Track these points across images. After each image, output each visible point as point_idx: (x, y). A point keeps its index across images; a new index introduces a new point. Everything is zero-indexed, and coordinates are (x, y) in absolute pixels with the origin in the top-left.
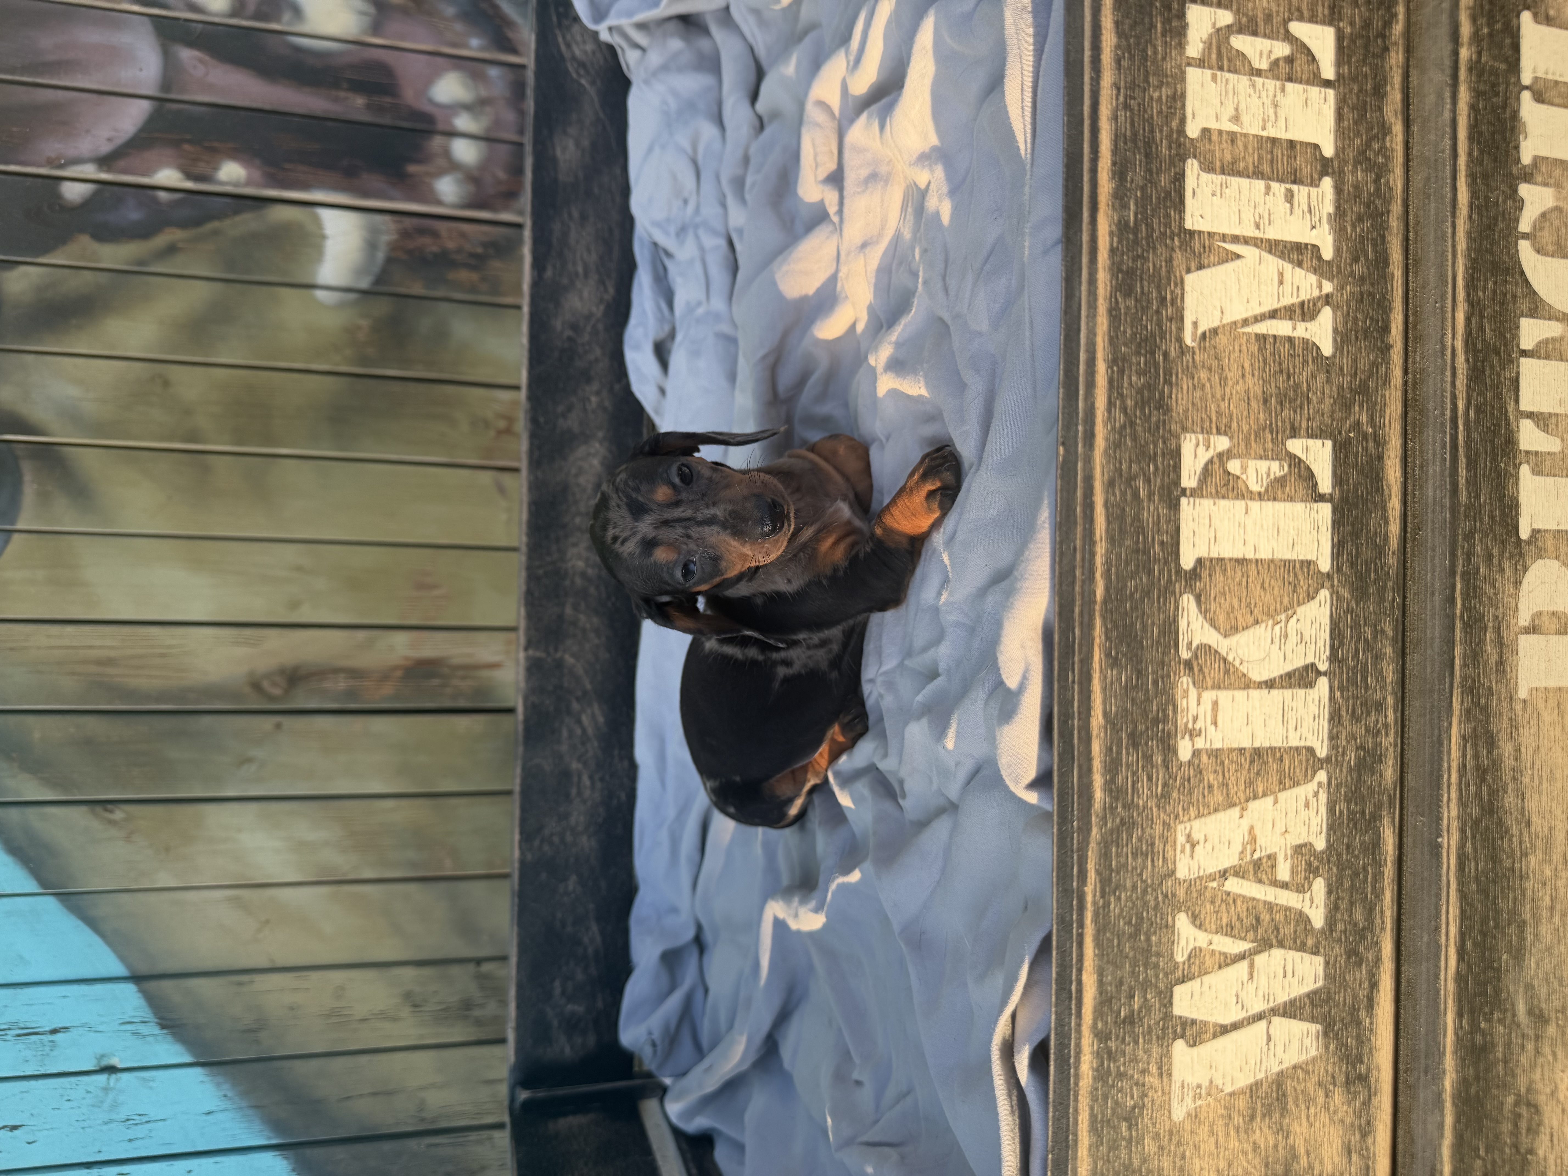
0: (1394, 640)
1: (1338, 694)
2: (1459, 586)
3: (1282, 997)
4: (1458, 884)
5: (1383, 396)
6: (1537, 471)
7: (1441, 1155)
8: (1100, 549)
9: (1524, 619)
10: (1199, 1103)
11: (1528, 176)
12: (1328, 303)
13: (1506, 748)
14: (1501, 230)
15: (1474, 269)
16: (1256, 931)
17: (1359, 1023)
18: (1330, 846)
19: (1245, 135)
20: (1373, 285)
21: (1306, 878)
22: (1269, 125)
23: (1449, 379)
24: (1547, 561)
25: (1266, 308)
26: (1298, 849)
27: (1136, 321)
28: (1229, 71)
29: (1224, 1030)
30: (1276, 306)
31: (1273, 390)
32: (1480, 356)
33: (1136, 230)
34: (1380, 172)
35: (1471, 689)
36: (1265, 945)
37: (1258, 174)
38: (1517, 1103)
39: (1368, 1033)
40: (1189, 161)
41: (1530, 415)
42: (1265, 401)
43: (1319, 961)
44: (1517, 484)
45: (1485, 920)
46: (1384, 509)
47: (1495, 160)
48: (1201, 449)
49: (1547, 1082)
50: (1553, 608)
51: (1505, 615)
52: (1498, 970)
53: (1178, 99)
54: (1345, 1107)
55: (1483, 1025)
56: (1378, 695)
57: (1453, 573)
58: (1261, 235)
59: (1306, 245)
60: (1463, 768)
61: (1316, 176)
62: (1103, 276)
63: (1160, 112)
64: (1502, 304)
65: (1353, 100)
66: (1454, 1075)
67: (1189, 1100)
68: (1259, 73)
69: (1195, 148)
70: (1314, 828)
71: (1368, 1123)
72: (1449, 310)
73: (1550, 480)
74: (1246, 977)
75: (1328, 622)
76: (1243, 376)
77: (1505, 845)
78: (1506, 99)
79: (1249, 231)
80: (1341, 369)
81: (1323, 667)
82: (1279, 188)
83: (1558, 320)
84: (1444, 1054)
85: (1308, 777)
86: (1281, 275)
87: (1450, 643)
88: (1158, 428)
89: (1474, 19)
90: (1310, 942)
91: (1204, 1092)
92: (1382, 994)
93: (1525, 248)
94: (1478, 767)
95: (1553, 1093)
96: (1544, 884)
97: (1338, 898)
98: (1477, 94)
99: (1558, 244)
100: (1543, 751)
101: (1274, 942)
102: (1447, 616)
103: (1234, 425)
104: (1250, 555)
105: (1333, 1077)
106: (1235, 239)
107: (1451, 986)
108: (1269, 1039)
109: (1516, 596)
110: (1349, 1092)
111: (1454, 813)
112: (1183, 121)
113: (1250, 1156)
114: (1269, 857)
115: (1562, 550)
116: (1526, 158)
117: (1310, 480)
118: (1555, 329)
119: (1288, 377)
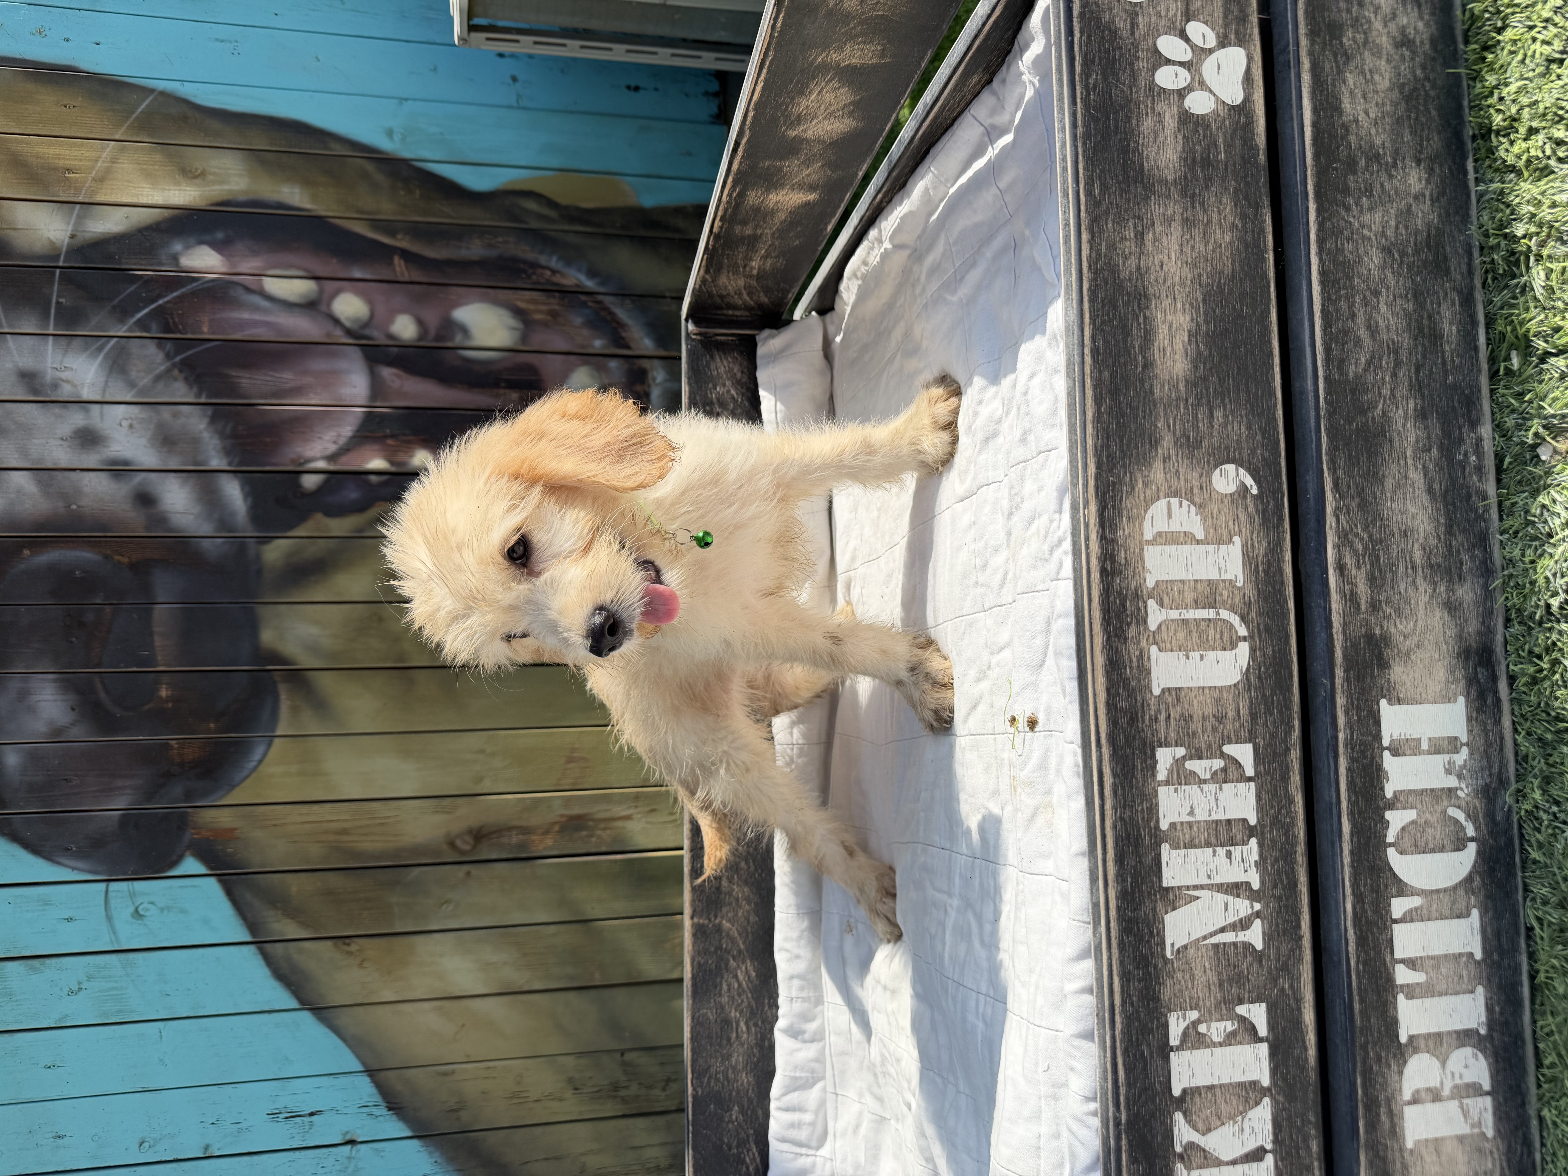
0: (1317, 1124)
1: (1280, 1163)
5: (1299, 969)
6: (1410, 997)
9: (1407, 1095)
11: (1391, 805)
12: (1258, 917)
14: (1374, 845)
15: (1356, 873)
19: (1199, 822)
20: (1287, 900)
22: (1213, 813)
24: (1421, 1055)
25: (1218, 926)
27: (1135, 948)
28: (1185, 784)
30: (1223, 924)
31: (1225, 977)
32: (1365, 929)
33: (1132, 894)
34: (1287, 828)
35: (1372, 1147)
37: (1208, 844)
40: (1163, 845)
41: (1402, 961)
42: (1220, 985)
44: (1396, 1008)
46: (1304, 1042)
47: (1368, 800)
48: (1181, 1020)
50: (1427, 1086)
51: (1393, 1094)
53: (1154, 808)
56: (1308, 1161)
57: (1355, 1072)
58: (1211, 882)
59: (1242, 882)
61: (1245, 839)
63: (1143, 818)
64: (1377, 892)
65: (1267, 786)
68: (1205, 782)
69: (1166, 836)
73: (1419, 1001)
75: (1271, 1117)
76: (1205, 971)
78: (1372, 757)
79: (1206, 881)
80: (1269, 957)
81: (1269, 1147)
82: (1221, 851)
83: (1419, 895)
86: (1226, 904)
88: (1153, 1011)
89: (1347, 713)
93: (1392, 853)
99: (1416, 846)
103: (1201, 1003)
104: (1216, 1082)
106: (1196, 887)
109: (1400, 1081)
112: (1158, 821)
115: (1431, 1045)
116: (1389, 794)
117: (1253, 1030)
118: (1415, 902)
119: (1235, 968)
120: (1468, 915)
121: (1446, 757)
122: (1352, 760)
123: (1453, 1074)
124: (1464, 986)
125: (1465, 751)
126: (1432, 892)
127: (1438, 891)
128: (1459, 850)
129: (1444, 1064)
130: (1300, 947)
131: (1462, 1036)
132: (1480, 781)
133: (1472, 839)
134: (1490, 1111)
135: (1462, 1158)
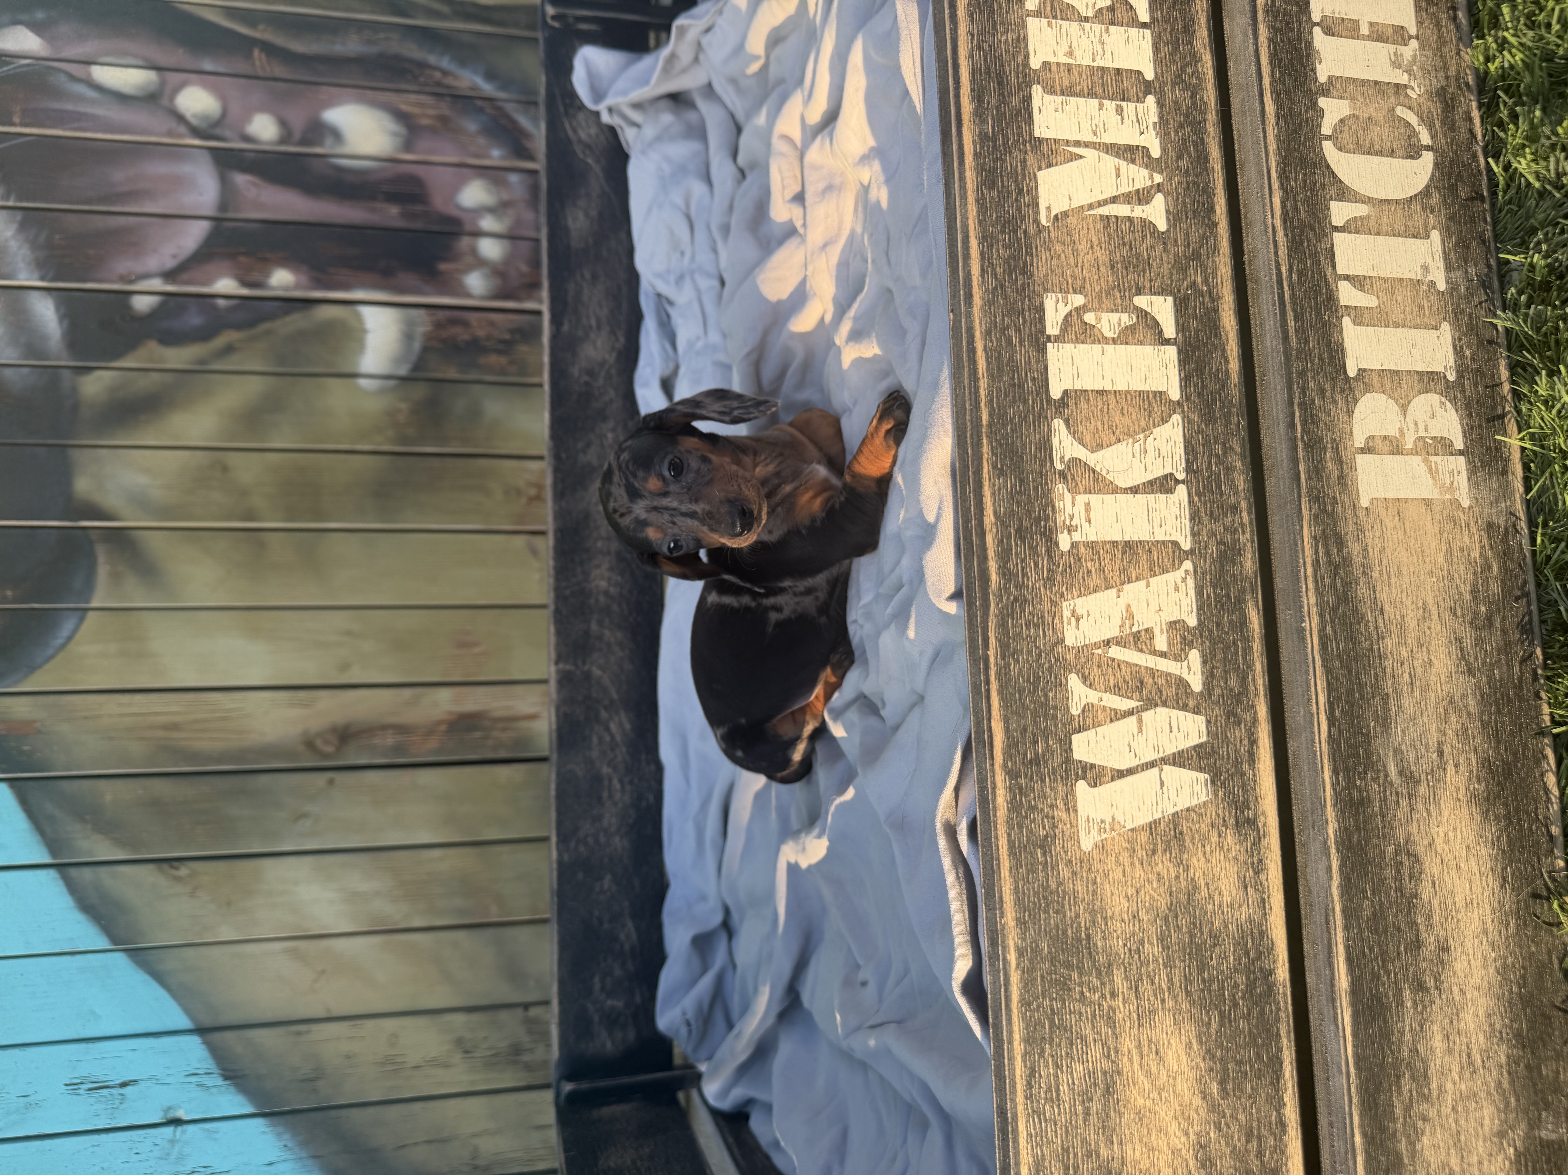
0: (1243, 456)
1: (1196, 499)
2: (1297, 414)
3: (1171, 749)
4: (1323, 661)
5: (1214, 262)
6: (1358, 321)
7: (1331, 895)
8: (983, 384)
9: (1359, 441)
10: (1104, 836)
11: (1325, 91)
12: (1159, 191)
13: (1355, 548)
14: (1306, 134)
15: (1285, 164)
16: (1141, 692)
17: (1243, 774)
18: (1200, 623)
19: (1080, 66)
20: (1197, 176)
21: (1182, 650)
22: (1098, 58)
23: (1272, 250)
24: (1375, 394)
25: (1107, 195)
26: (1173, 625)
27: (999, 206)
28: (1062, 19)
29: (1121, 774)
30: (1115, 194)
31: (1118, 258)
32: (1297, 231)
33: (994, 139)
34: (1195, 90)
35: (1316, 498)
36: (1150, 704)
37: (1092, 94)
38: (1397, 853)
39: (1252, 784)
40: (1034, 86)
41: (1347, 278)
42: (1112, 267)
43: (1201, 720)
44: (1341, 332)
45: (1350, 692)
46: (1224, 351)
47: (1296, 80)
48: (1061, 305)
49: (1424, 835)
50: (1384, 433)
51: (1341, 438)
52: (1368, 734)
53: (1022, 41)
54: (1238, 847)
55: (1358, 783)
56: (1233, 500)
57: (1291, 404)
58: (1098, 140)
59: (1137, 147)
60: (1316, 563)
61: (1141, 95)
62: (970, 175)
63: (1008, 51)
64: (1312, 191)
65: (1167, 37)
66: (1336, 825)
67: (1094, 832)
68: (1087, 19)
69: (1039, 77)
70: (1185, 608)
71: (1260, 861)
72: (1267, 196)
73: (1370, 329)
74: (1135, 731)
75: (1182, 440)
76: (1092, 248)
77: (1362, 629)
78: (1300, 33)
79: (1090, 138)
80: (1176, 241)
81: (1181, 476)
82: (1110, 105)
83: (1363, 202)
84: (1325, 806)
85: (1176, 566)
86: (1118, 170)
87: (1295, 460)
88: (1024, 289)
90: (1191, 703)
91: (1107, 827)
92: (1261, 750)
93: (1328, 147)
94: (1330, 563)
95: (1430, 845)
96: (1402, 664)
97: (1213, 667)
99: (1357, 143)
100: (1388, 551)
101: (1159, 701)
102: (1290, 439)
103: (1088, 286)
104: (1108, 387)
105: (1224, 821)
106: (1077, 144)
107: (1325, 747)
108: (1162, 784)
109: (1350, 422)
110: (1240, 835)
111: (1313, 600)
112: (1027, 57)
113: (1155, 885)
114: (1147, 630)
115: (1388, 386)
116: (1322, 78)
117: (1156, 328)
118: (1361, 210)
119: (1131, 248)
120: (1428, 237)
121: (1392, 48)
122: (1274, 30)
123: (1416, 424)
124: (1426, 320)
125: (1414, 43)
126: (1381, 201)
127: (1388, 202)
128: (1412, 157)
129: (1404, 409)
130: (1215, 234)
131: (1426, 378)
132: (1434, 81)
133: (1428, 148)
134: (1464, 474)
135: (1431, 528)
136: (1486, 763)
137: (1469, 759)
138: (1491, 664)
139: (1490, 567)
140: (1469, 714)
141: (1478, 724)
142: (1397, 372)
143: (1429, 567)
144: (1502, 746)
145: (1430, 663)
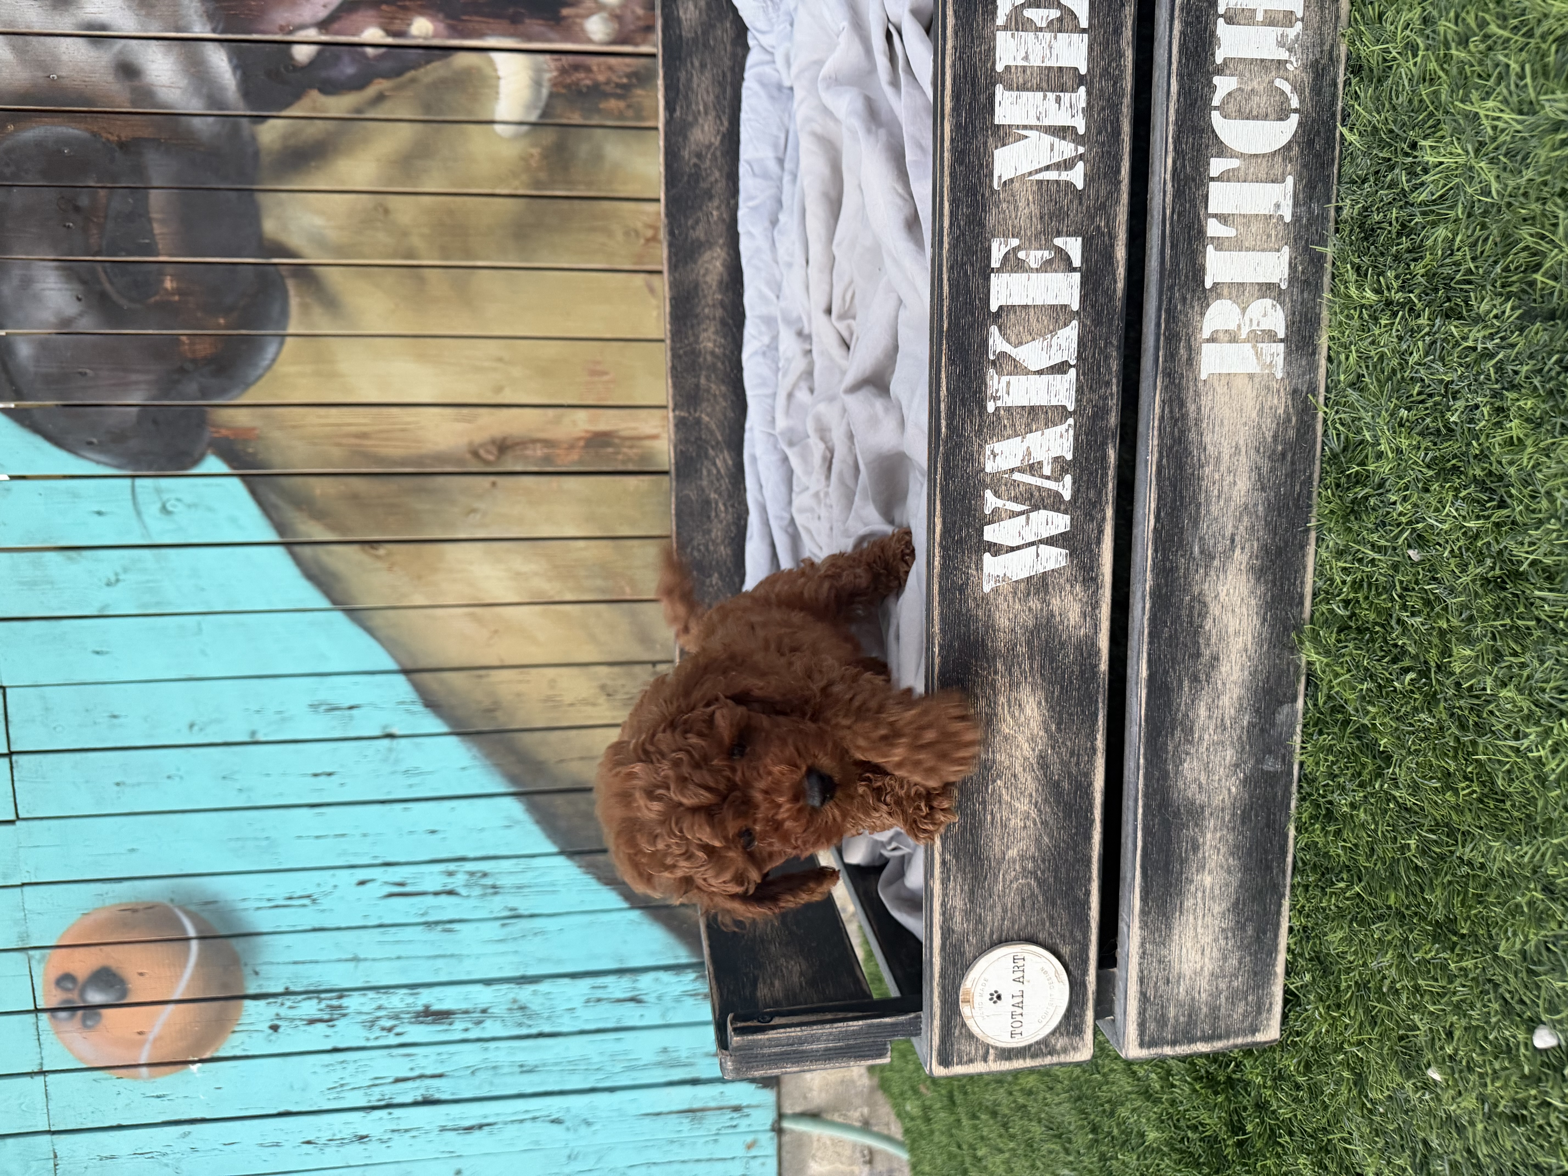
0: (1118, 348)
1: (1082, 377)
2: (1163, 316)
3: (1046, 535)
4: (1157, 481)
5: (1115, 210)
6: (1218, 248)
9: (1206, 334)
10: (998, 584)
11: (1220, 71)
12: (1081, 159)
13: (1192, 408)
14: (1199, 106)
15: (1180, 131)
16: (1031, 501)
17: (1091, 551)
18: (1075, 458)
19: (1032, 67)
20: (1110, 146)
21: (1060, 475)
22: (1046, 60)
23: (1162, 195)
24: (1223, 301)
25: (1043, 164)
26: (1056, 459)
27: (966, 178)
28: (1022, 31)
29: (1011, 549)
30: (1049, 163)
31: (1046, 211)
32: (1182, 183)
33: (965, 128)
34: (1117, 80)
35: (1169, 374)
36: (1035, 508)
37: (1039, 89)
38: (1192, 601)
39: (1097, 556)
40: (998, 86)
41: (1215, 216)
42: (1041, 218)
43: (1067, 517)
44: (1205, 257)
45: (1173, 501)
46: (1114, 275)
47: (1198, 64)
48: (1003, 246)
49: (1212, 590)
50: (1226, 328)
51: (1193, 332)
52: (1182, 528)
53: (991, 50)
54: (1083, 593)
55: (1171, 557)
56: (1107, 378)
57: (1161, 307)
58: (1040, 124)
59: (1068, 127)
60: (1162, 419)
61: (1075, 86)
62: (947, 154)
63: (980, 60)
64: (1198, 151)
65: (1100, 39)
66: (1152, 584)
67: (993, 582)
68: (1040, 29)
69: (1001, 78)
70: (1066, 448)
71: (1097, 603)
72: (1164, 154)
73: (1227, 253)
74: (1024, 524)
75: (1077, 338)
76: (1028, 204)
77: (1189, 461)
78: (1207, 24)
79: (1033, 122)
80: (1089, 196)
81: (1073, 362)
82: (1051, 96)
83: (1237, 157)
85: (1062, 422)
86: (1052, 145)
88: (978, 236)
90: (1062, 507)
91: (1001, 579)
92: (1106, 536)
93: (1215, 116)
94: (1172, 417)
95: (1215, 596)
96: (1214, 483)
97: (1080, 485)
98: (1186, 24)
99: (1239, 111)
100: (1216, 409)
101: (1041, 506)
102: (1156, 333)
103: (1023, 232)
104: (1030, 303)
105: (1076, 577)
106: (1025, 127)
108: (1038, 555)
109: (1201, 321)
110: (1085, 586)
111: (1156, 442)
112: (994, 63)
113: (1027, 613)
114: (1039, 462)
115: (1234, 293)
116: (1219, 60)
117: (1068, 260)
118: (1234, 163)
119: (1056, 203)
120: (1283, 181)
121: (1280, 30)
123: (1251, 320)
124: (1271, 245)
125: (1299, 25)
126: (1251, 155)
127: (1256, 156)
128: (1281, 119)
129: (1244, 310)
130: (1118, 191)
131: (1264, 288)
132: (1311, 56)
133: (1296, 111)
134: (1282, 356)
135: (1250, 393)
136: (1265, 548)
137: (1252, 545)
138: (1279, 484)
139: (1290, 421)
140: (1257, 516)
141: (1263, 523)
142: (1242, 284)
143: (1244, 420)
144: (1278, 538)
145: (1235, 483)
